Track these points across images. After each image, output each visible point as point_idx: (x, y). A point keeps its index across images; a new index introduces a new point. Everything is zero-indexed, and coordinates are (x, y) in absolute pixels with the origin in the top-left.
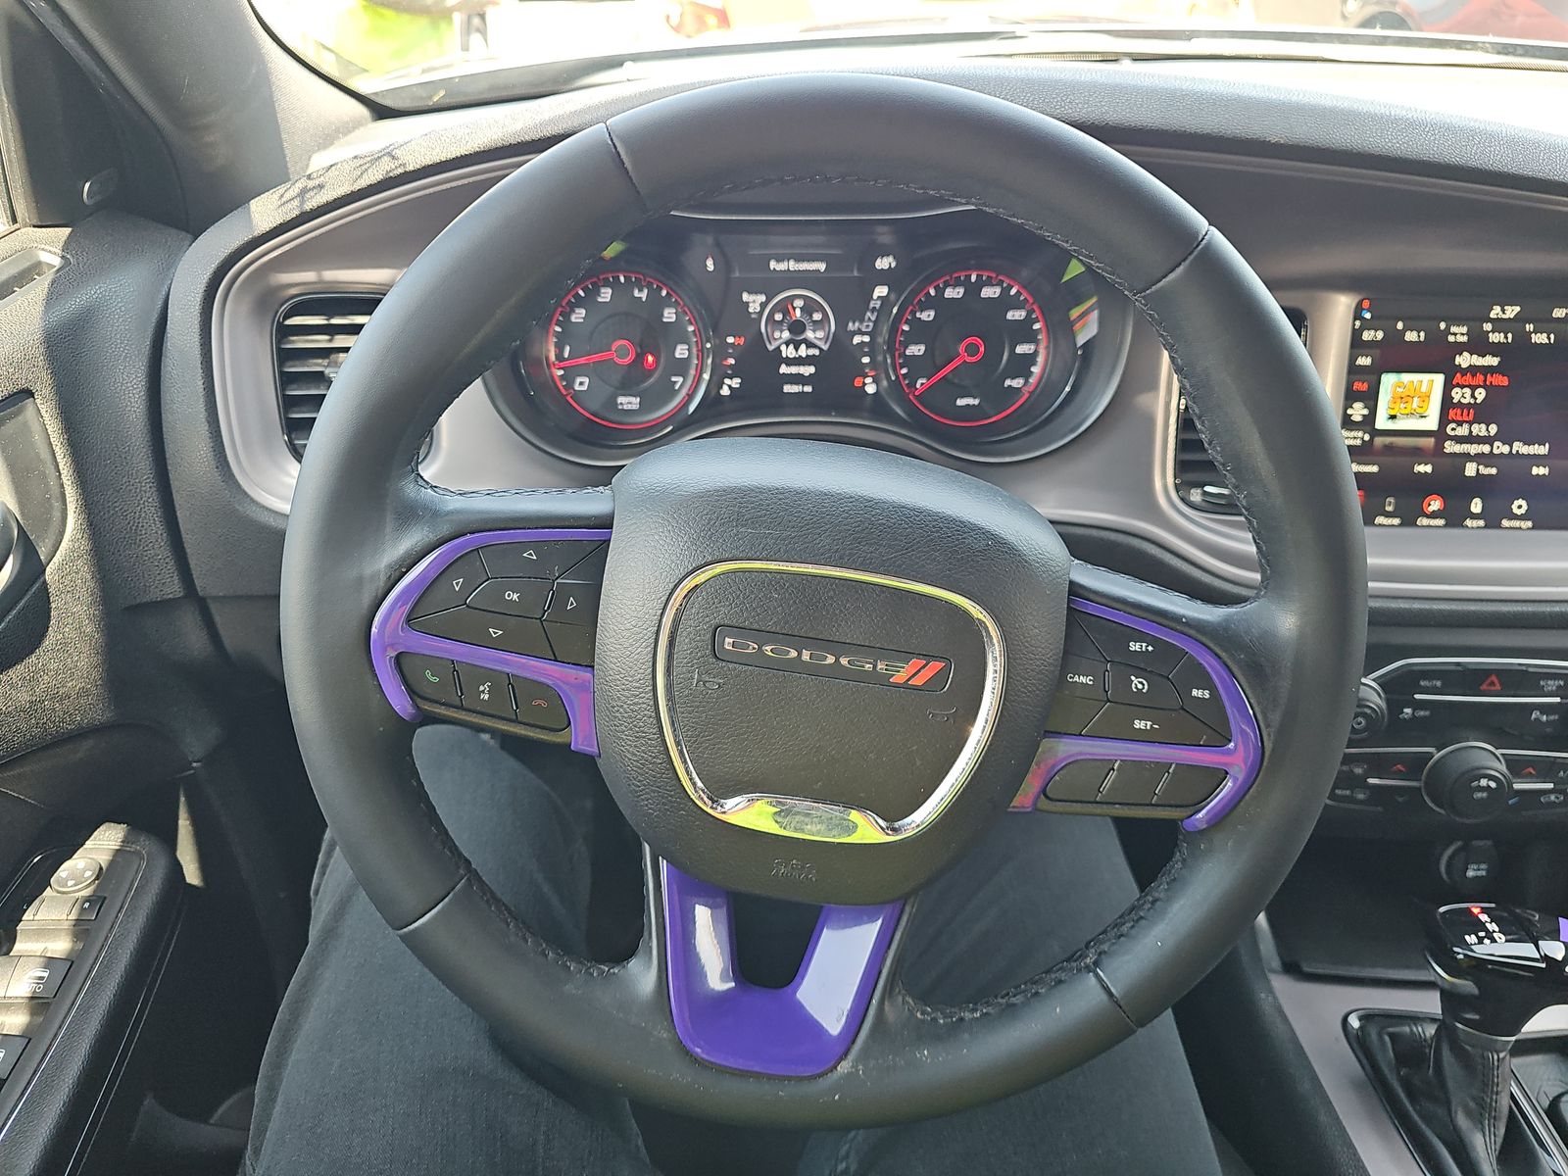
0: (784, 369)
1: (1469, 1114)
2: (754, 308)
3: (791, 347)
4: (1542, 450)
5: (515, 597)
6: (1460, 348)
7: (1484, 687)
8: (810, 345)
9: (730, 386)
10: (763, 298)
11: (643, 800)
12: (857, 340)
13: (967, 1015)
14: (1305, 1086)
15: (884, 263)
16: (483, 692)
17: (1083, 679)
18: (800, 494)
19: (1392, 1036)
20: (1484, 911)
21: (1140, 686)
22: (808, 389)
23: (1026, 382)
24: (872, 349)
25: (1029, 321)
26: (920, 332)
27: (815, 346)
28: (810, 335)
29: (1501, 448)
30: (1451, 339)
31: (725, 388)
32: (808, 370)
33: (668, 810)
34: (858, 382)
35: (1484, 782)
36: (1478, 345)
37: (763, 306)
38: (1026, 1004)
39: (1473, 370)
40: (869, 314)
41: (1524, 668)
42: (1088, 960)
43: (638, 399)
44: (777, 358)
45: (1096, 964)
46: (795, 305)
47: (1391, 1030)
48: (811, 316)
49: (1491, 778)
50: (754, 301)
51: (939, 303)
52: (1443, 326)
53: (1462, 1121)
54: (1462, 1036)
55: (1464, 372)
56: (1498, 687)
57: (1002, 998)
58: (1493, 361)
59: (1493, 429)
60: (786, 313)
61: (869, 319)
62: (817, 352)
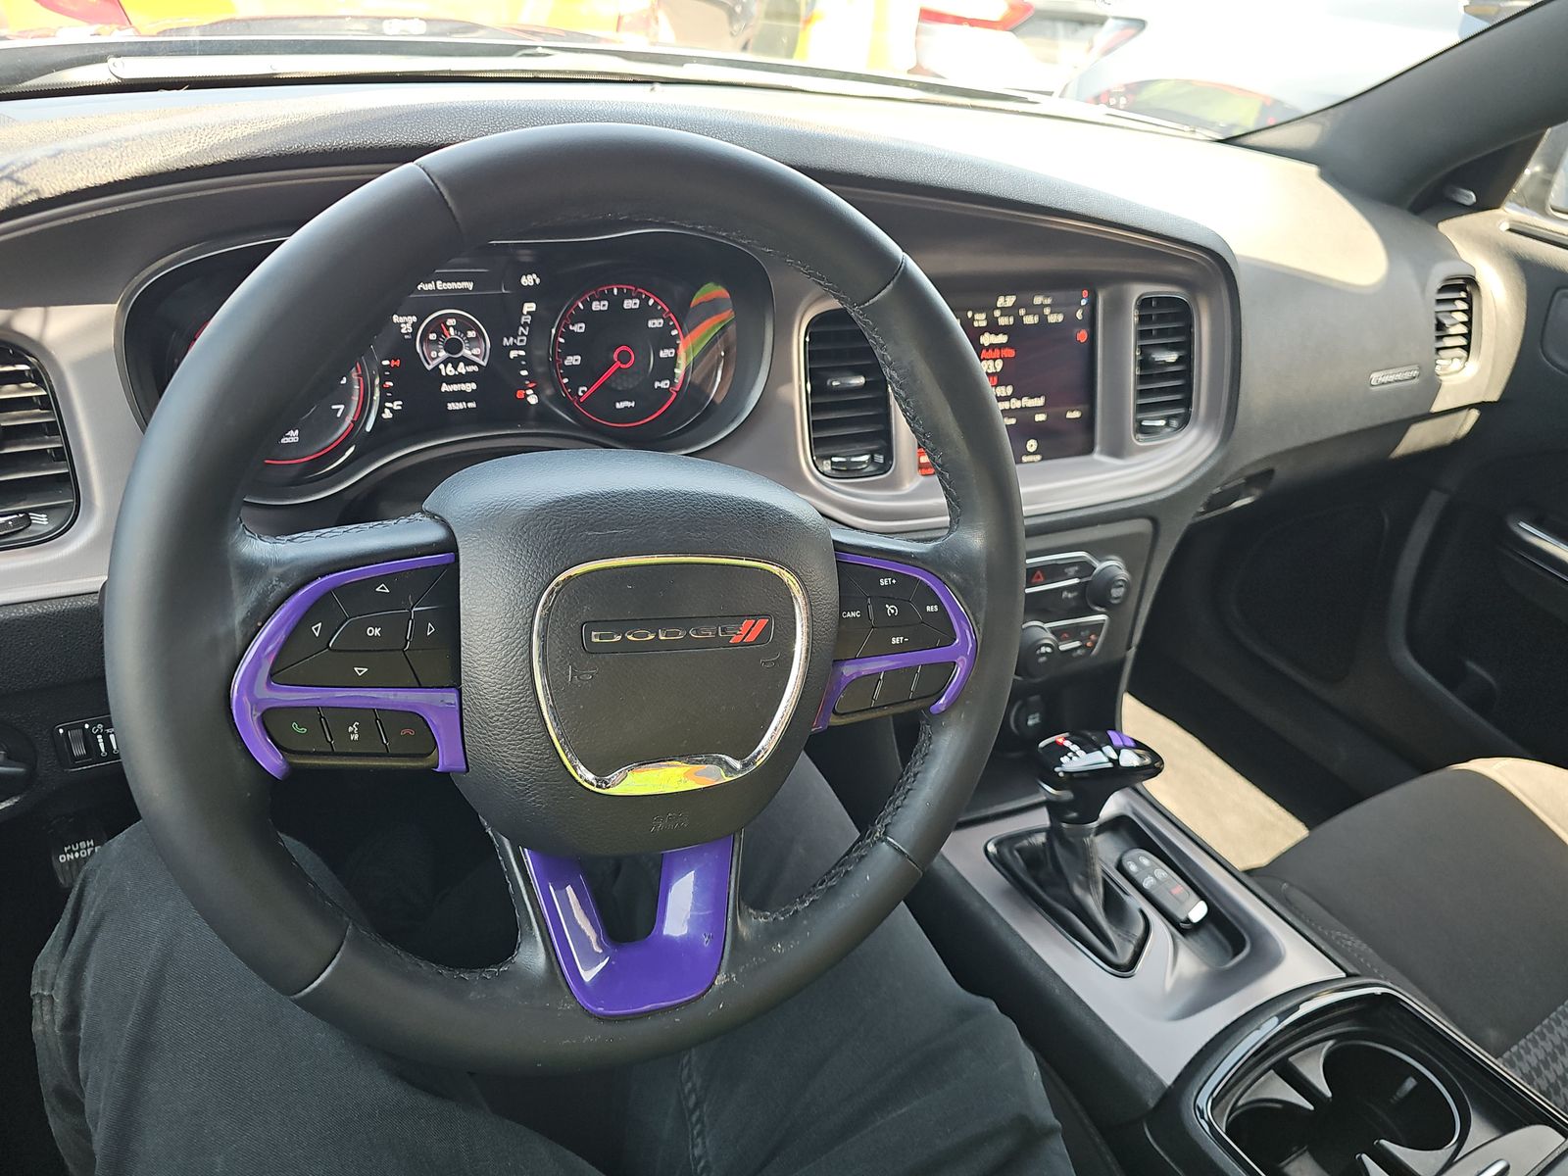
0: (445, 388)
1: (1080, 884)
2: (406, 329)
3: (450, 365)
4: (1039, 402)
5: (377, 631)
6: (982, 331)
7: (1034, 581)
8: (468, 362)
9: (391, 409)
10: (414, 319)
11: (531, 797)
12: (513, 354)
13: (799, 907)
14: (976, 905)
15: (528, 280)
16: (353, 732)
17: (853, 614)
18: (629, 496)
19: (1019, 851)
20: (1066, 739)
21: (893, 611)
22: (472, 405)
23: (672, 384)
24: (528, 361)
25: (667, 328)
26: (574, 344)
27: (474, 363)
28: (466, 352)
29: (1015, 404)
30: (976, 324)
31: (387, 411)
32: (470, 387)
33: (556, 799)
34: (520, 394)
35: (1043, 649)
36: (993, 328)
37: (416, 327)
38: (841, 883)
39: (992, 346)
40: (521, 329)
41: (1054, 562)
42: (878, 834)
43: (297, 431)
44: (437, 376)
45: (885, 834)
46: (448, 324)
47: (1018, 845)
48: (466, 334)
49: (1047, 645)
50: (405, 323)
51: (587, 316)
52: (970, 314)
53: (1078, 891)
54: (1065, 831)
55: (987, 348)
56: (1042, 579)
57: (821, 884)
58: (1002, 339)
59: (1010, 390)
60: (440, 333)
61: (522, 333)
62: (476, 368)
